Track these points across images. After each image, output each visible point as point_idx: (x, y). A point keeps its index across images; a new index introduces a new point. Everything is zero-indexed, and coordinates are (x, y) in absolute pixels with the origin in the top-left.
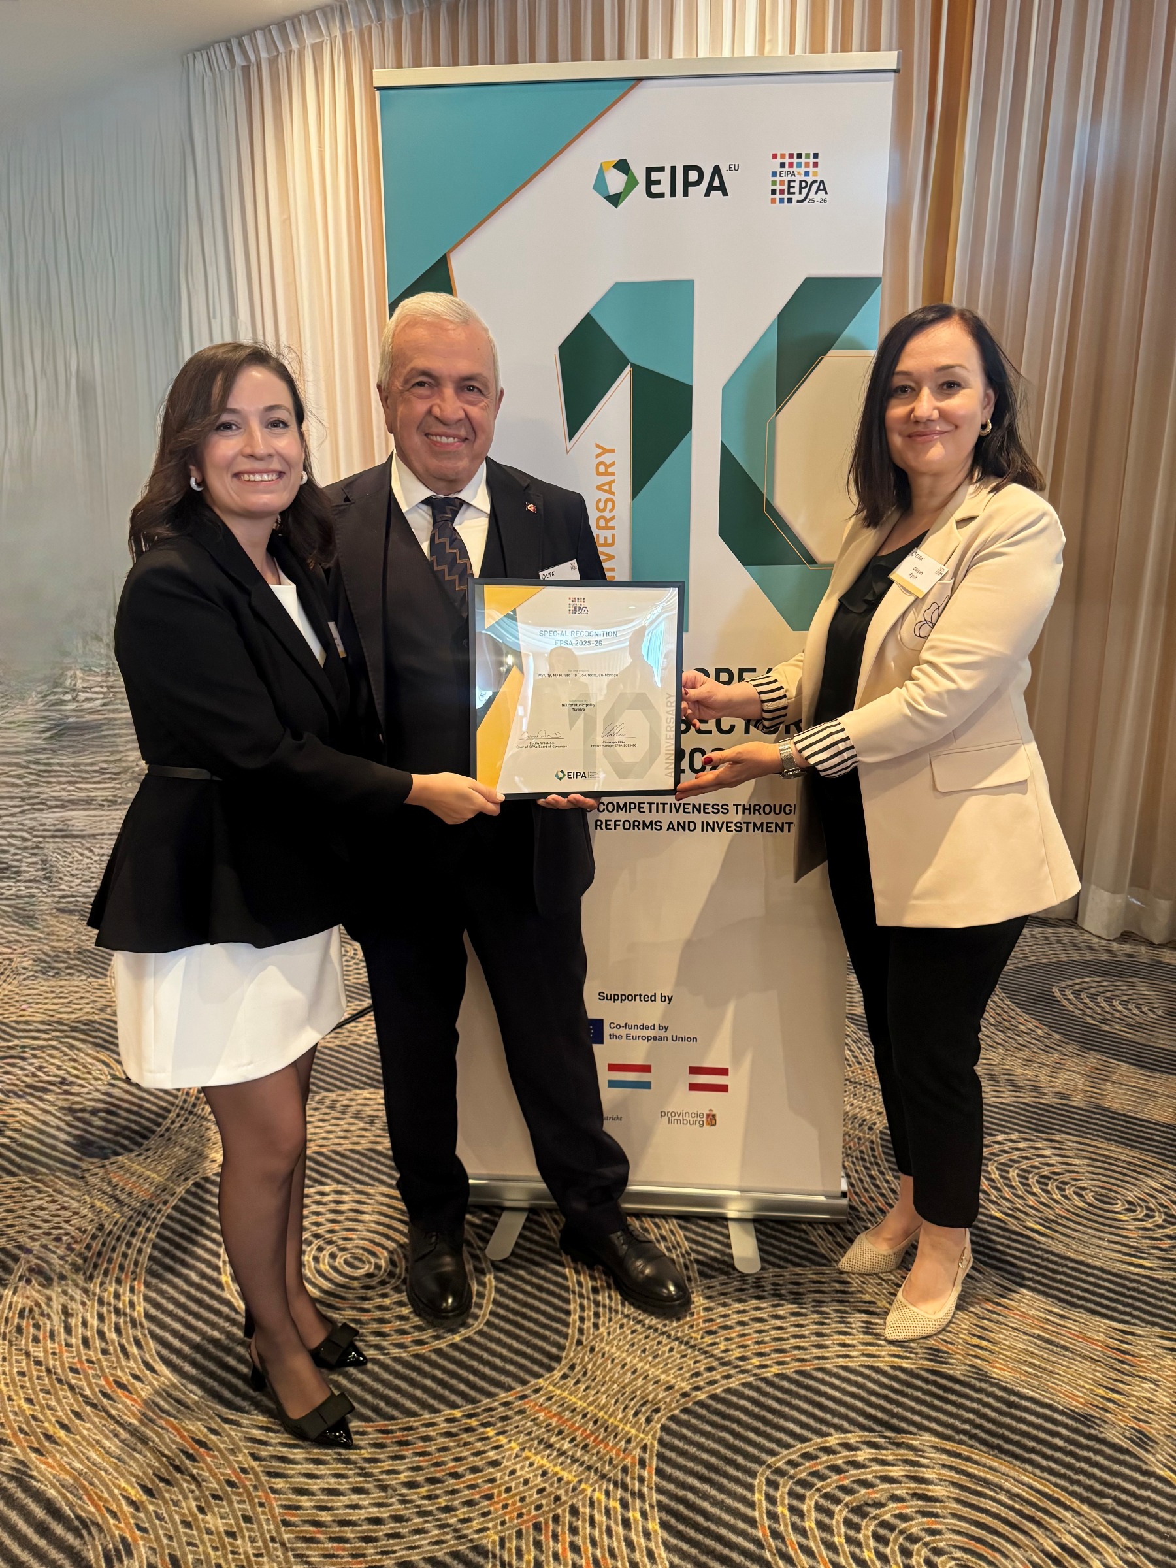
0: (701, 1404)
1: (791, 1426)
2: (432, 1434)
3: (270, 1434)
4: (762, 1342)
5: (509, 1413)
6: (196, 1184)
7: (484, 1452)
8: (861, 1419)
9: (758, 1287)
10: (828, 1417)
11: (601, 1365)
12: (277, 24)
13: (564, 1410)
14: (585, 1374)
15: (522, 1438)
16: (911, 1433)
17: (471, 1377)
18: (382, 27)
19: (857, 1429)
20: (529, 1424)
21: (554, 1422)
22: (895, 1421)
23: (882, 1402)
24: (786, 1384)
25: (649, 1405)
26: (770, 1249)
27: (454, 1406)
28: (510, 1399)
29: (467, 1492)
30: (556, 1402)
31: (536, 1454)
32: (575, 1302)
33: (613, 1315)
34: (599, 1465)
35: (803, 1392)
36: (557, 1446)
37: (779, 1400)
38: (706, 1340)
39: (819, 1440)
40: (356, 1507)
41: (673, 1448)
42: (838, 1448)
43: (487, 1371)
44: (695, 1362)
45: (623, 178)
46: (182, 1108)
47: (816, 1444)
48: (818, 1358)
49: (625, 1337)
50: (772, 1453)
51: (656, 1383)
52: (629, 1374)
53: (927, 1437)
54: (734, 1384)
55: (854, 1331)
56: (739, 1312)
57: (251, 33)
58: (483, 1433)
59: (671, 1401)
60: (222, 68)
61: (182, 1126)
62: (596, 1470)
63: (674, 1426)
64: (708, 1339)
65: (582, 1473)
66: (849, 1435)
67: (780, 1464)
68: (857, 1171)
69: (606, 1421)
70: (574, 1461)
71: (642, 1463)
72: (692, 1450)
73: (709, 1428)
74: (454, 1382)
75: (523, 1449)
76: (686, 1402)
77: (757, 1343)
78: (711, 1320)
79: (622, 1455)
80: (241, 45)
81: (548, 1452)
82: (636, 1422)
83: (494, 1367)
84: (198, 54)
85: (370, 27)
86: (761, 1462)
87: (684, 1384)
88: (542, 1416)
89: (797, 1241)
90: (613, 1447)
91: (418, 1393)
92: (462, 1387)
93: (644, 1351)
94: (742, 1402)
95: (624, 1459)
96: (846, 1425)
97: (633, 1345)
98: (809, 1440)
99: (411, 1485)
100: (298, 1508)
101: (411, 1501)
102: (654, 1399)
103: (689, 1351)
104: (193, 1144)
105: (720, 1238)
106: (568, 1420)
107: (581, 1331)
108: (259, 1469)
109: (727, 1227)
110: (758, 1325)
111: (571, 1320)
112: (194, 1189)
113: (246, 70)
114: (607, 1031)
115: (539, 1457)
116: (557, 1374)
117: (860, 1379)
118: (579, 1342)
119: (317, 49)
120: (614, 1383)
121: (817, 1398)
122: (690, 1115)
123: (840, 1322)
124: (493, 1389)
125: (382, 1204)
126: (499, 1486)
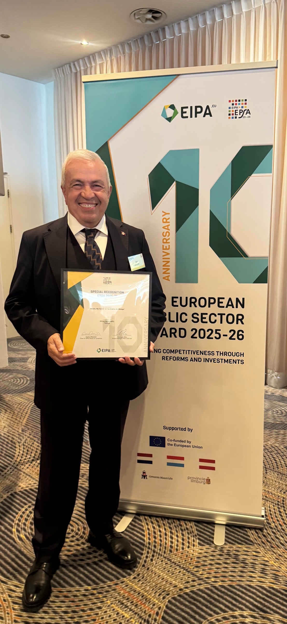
0: (186, 594)
1: (221, 606)
2: (78, 594)
3: (17, 588)
4: (218, 572)
5: (110, 590)
6: (11, 495)
7: (96, 603)
8: (251, 606)
9: (221, 551)
10: (237, 604)
11: (150, 575)
12: (87, 57)
13: (131, 591)
14: (143, 578)
15: (113, 599)
16: (270, 614)
17: (98, 575)
18: (125, 56)
19: (248, 610)
20: (117, 594)
21: (126, 595)
22: (265, 608)
23: (261, 601)
24: (223, 590)
25: (165, 592)
26: (230, 537)
27: (89, 585)
28: (111, 584)
29: (86, 617)
30: (129, 587)
31: (116, 606)
32: (146, 550)
33: (160, 557)
34: (140, 613)
35: (229, 593)
36: (125, 604)
37: (219, 596)
38: (194, 569)
39: (231, 612)
40: (43, 618)
41: (171, 609)
42: (239, 616)
43: (105, 573)
44: (188, 578)
45: (173, 111)
46: (13, 466)
47: (230, 614)
48: (239, 581)
49: (162, 565)
50: (211, 615)
51: (170, 584)
52: (161, 579)
53: (277, 616)
54: (202, 587)
55: (257, 572)
56: (211, 560)
57: (78, 60)
58: (98, 596)
59: (175, 591)
60: (67, 73)
61: (11, 472)
62: (138, 615)
63: (173, 601)
64: (196, 569)
65: (133, 615)
66: (244, 612)
67: (213, 620)
68: (274, 509)
69: (147, 596)
70: (131, 610)
71: (157, 614)
72: (179, 611)
73: (187, 603)
74: (91, 576)
75: (112, 604)
76: (180, 593)
77: (215, 572)
78: (199, 562)
79: (150, 610)
80: (74, 65)
81: (121, 606)
82: (159, 598)
83: (108, 572)
84: (59, 69)
85: (120, 57)
86: (205, 618)
87: (181, 586)
88: (122, 592)
89: (242, 535)
90: (147, 607)
91: (77, 579)
92: (94, 578)
93: (169, 571)
94: (203, 595)
95: (151, 611)
96: (244, 608)
97: (165, 569)
98: (227, 612)
99: (66, 612)
100: (21, 616)
101: (64, 618)
102: (168, 590)
103: (187, 573)
104: (14, 479)
105: (210, 531)
106: (132, 594)
107: (145, 561)
108: (10, 600)
109: (214, 527)
110: (217, 566)
111: (142, 557)
112: (10, 496)
113: (76, 74)
114: (167, 442)
115: (117, 607)
116: (132, 577)
117: (254, 591)
118: (144, 566)
119: (101, 65)
120: (154, 582)
121: (235, 596)
122: (200, 479)
123: (252, 568)
124: (105, 580)
125: (79, 507)
126: (99, 616)
